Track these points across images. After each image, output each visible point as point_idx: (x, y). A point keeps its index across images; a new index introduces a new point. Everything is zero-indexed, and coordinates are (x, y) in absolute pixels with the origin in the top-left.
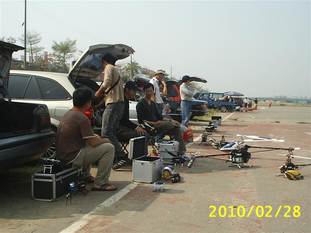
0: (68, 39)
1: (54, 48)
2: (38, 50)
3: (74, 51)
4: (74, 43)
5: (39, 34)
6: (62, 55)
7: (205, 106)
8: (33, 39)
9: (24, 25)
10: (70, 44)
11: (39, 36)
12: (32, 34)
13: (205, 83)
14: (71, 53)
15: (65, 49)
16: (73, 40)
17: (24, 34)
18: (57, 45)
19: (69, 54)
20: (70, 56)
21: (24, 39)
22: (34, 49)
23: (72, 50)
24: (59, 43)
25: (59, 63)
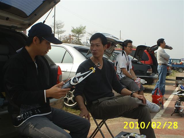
0: (81, 25)
1: (72, 31)
2: (62, 32)
3: (85, 33)
4: (84, 28)
5: (63, 22)
6: (77, 35)
7: (169, 68)
8: (59, 25)
9: (54, 17)
10: (82, 28)
11: (63, 23)
12: (58, 23)
13: (171, 49)
14: (82, 34)
15: (79, 32)
16: (84, 26)
17: (54, 22)
18: (74, 29)
19: (81, 34)
20: (82, 36)
21: (53, 25)
22: (60, 32)
23: (83, 32)
24: (75, 28)
25: (77, 41)
